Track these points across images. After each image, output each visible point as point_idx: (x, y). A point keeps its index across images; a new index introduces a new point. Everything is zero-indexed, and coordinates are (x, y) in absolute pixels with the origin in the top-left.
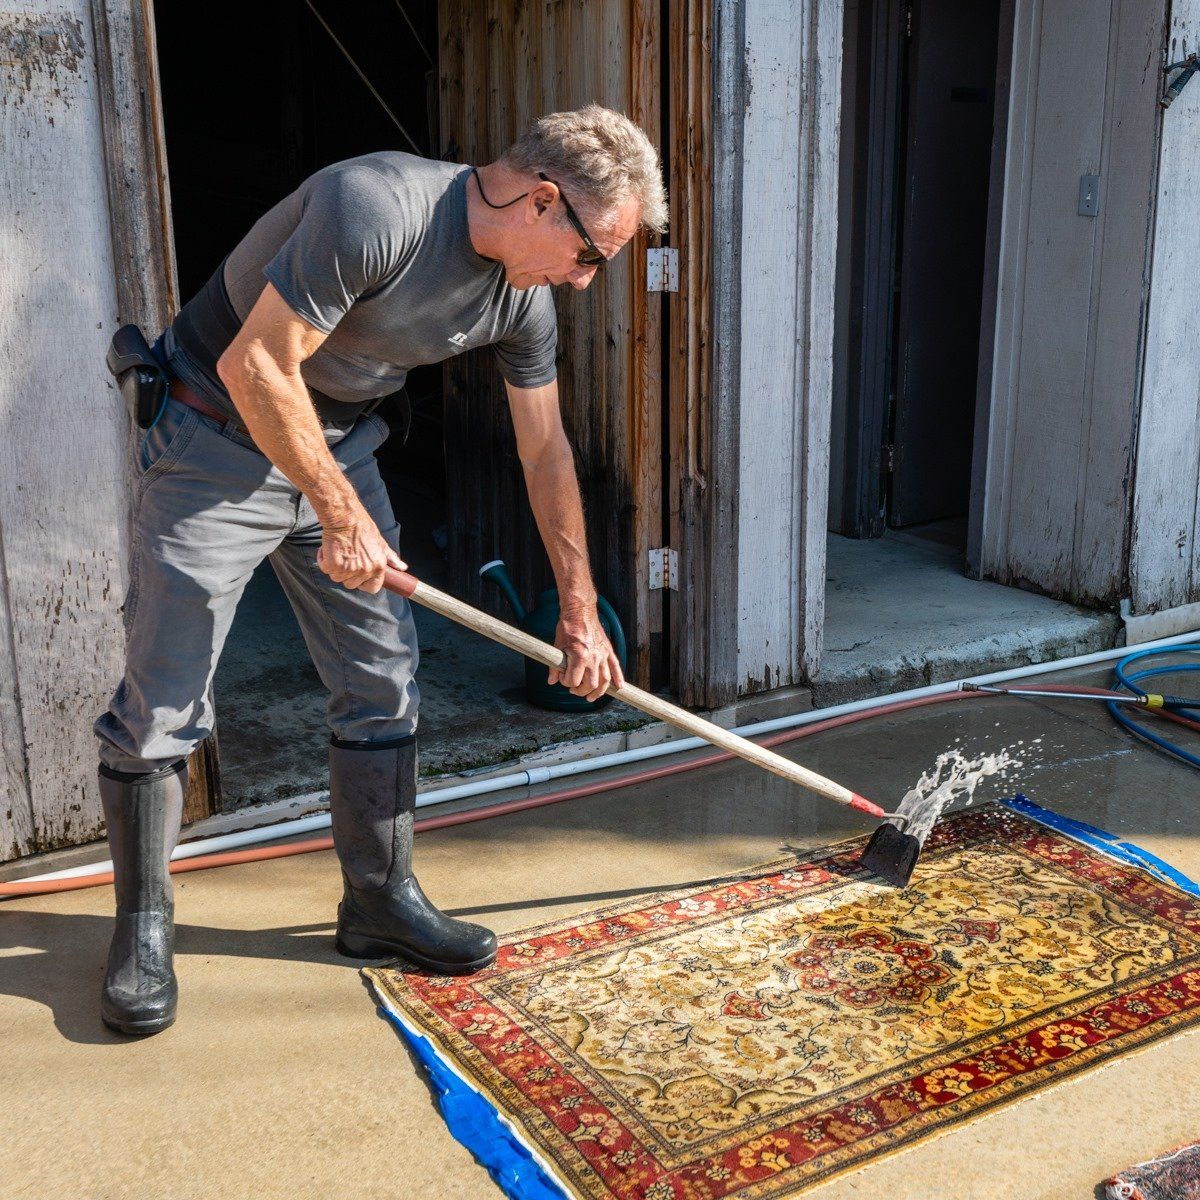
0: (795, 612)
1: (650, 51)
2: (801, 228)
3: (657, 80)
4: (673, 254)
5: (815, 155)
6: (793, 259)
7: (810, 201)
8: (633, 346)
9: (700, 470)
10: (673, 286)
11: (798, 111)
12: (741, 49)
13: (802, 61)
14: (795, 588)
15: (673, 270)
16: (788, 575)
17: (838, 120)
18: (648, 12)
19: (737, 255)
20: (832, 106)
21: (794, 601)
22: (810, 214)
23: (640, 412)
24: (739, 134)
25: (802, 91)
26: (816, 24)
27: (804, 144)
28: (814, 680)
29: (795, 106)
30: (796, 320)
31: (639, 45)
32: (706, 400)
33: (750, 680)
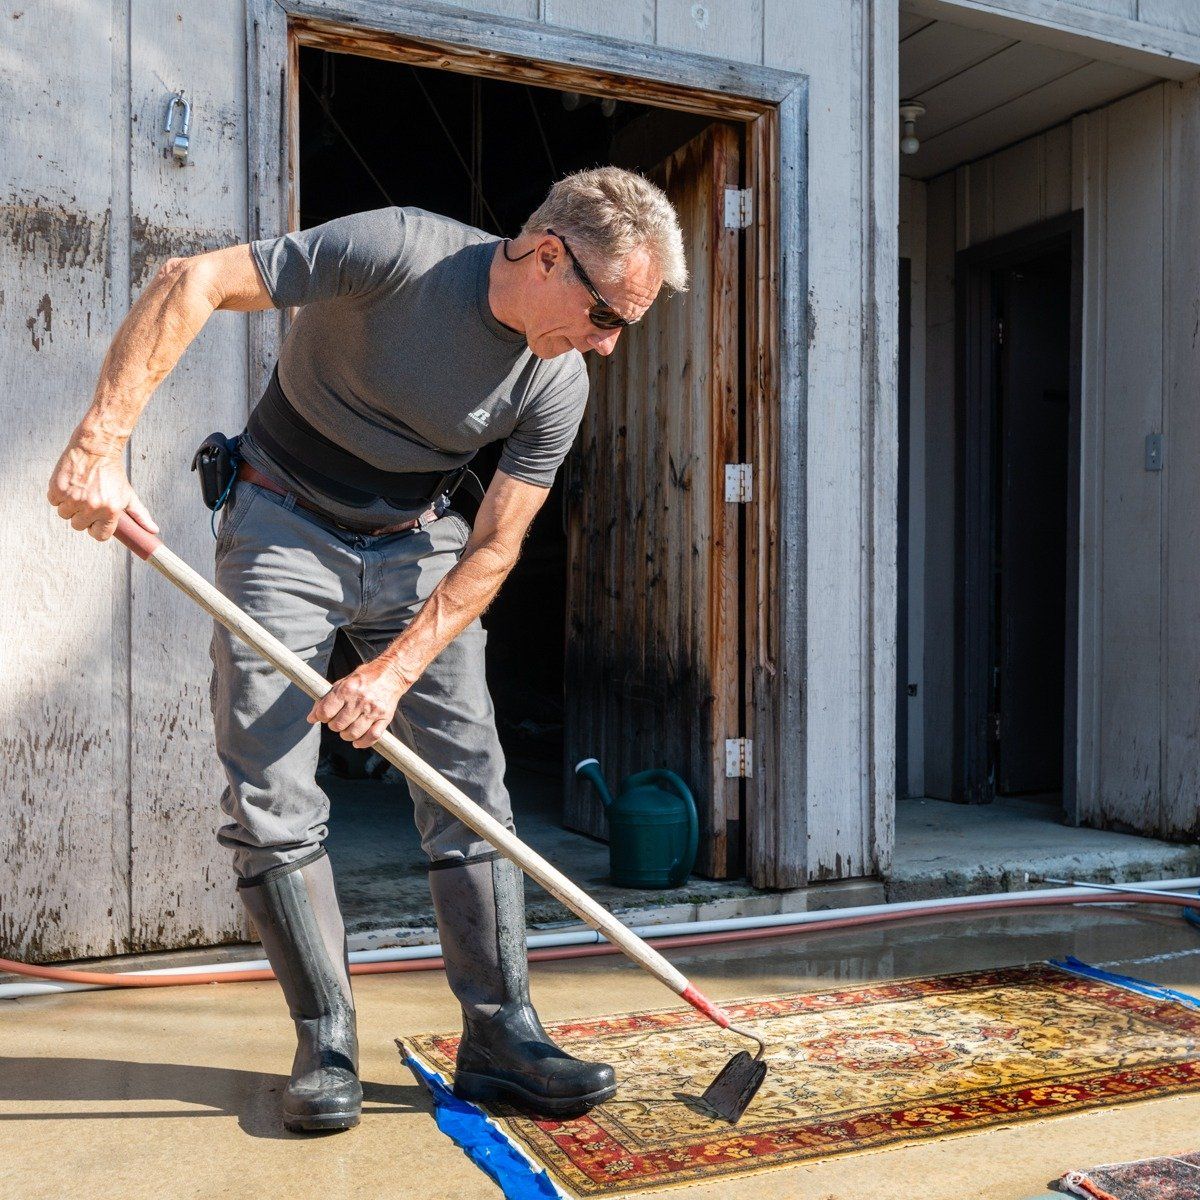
0: (865, 804)
1: (728, 299)
2: (864, 447)
3: (735, 321)
4: (748, 468)
5: (875, 384)
6: (857, 475)
7: (871, 424)
8: (712, 550)
9: (771, 661)
10: (748, 498)
11: (859, 347)
12: (805, 291)
13: (862, 305)
14: (865, 781)
15: (748, 482)
16: (858, 767)
17: (896, 355)
18: (728, 266)
19: (803, 467)
20: (890, 344)
21: (865, 793)
22: (871, 435)
23: (718, 609)
24: (804, 362)
25: (862, 330)
26: (874, 275)
27: (865, 375)
28: (885, 873)
29: (856, 342)
30: (861, 528)
31: (719, 292)
32: (776, 595)
33: (821, 867)
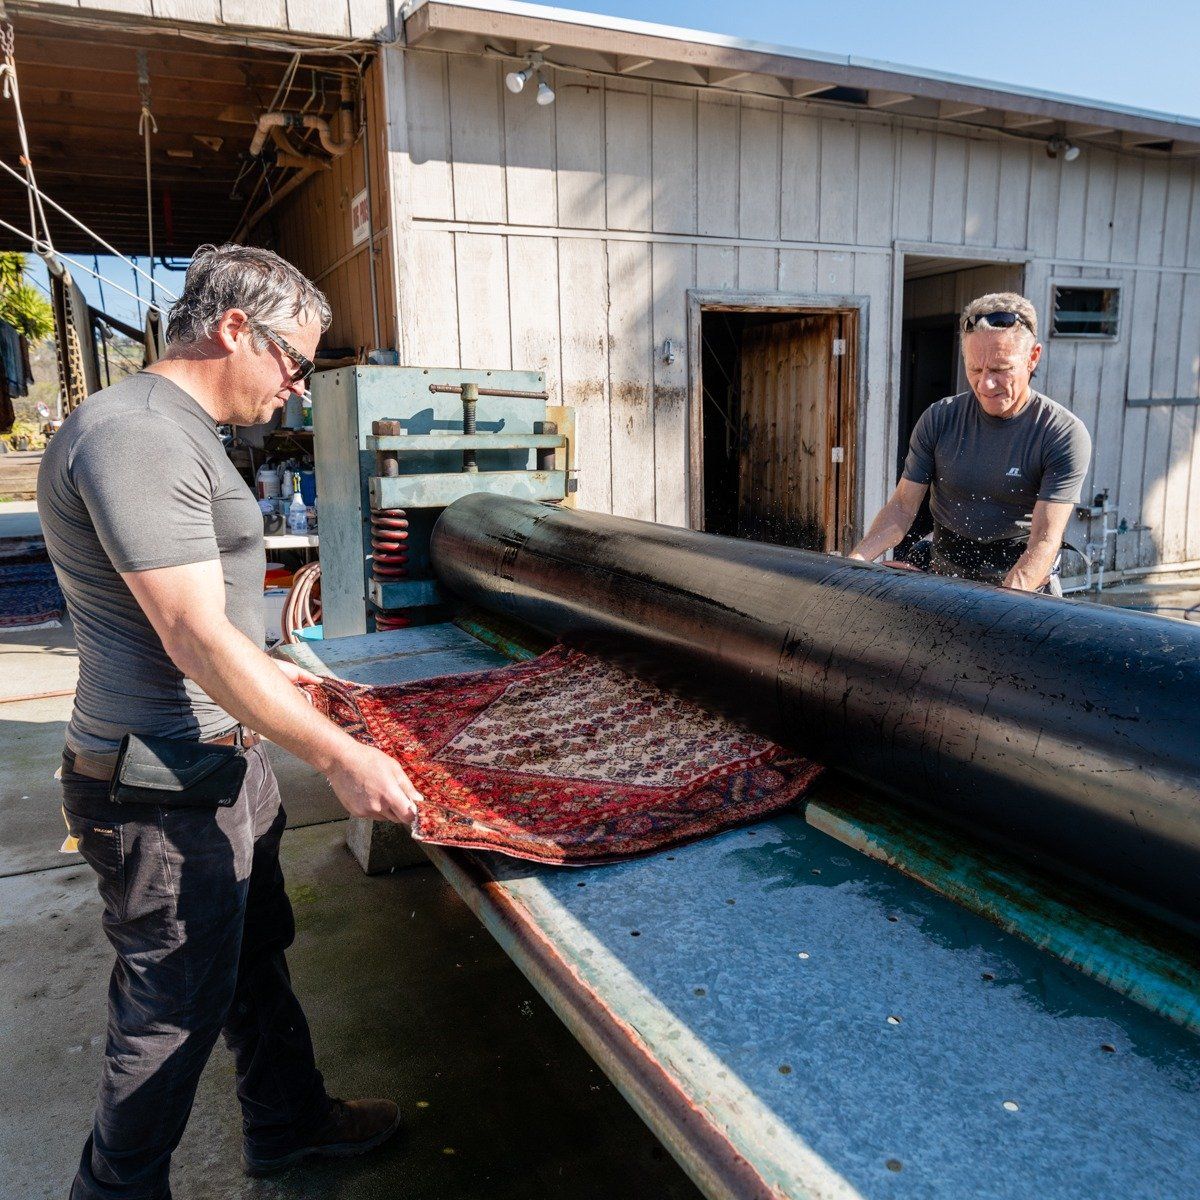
1: (834, 383)
4: (841, 450)
7: (889, 430)
8: (826, 481)
9: (851, 523)
10: (841, 460)
12: (867, 382)
13: (886, 384)
15: (841, 455)
19: (864, 450)
22: (888, 435)
24: (866, 409)
25: (886, 393)
26: (891, 371)
27: (887, 411)
29: (884, 399)
32: (853, 499)
